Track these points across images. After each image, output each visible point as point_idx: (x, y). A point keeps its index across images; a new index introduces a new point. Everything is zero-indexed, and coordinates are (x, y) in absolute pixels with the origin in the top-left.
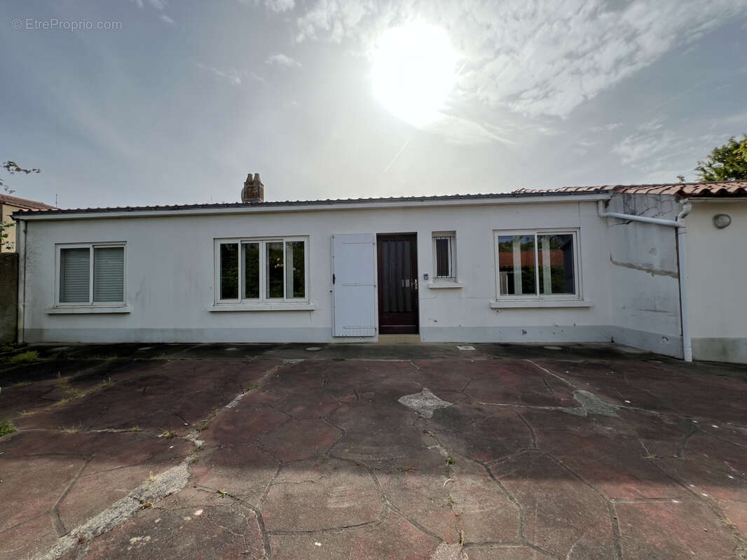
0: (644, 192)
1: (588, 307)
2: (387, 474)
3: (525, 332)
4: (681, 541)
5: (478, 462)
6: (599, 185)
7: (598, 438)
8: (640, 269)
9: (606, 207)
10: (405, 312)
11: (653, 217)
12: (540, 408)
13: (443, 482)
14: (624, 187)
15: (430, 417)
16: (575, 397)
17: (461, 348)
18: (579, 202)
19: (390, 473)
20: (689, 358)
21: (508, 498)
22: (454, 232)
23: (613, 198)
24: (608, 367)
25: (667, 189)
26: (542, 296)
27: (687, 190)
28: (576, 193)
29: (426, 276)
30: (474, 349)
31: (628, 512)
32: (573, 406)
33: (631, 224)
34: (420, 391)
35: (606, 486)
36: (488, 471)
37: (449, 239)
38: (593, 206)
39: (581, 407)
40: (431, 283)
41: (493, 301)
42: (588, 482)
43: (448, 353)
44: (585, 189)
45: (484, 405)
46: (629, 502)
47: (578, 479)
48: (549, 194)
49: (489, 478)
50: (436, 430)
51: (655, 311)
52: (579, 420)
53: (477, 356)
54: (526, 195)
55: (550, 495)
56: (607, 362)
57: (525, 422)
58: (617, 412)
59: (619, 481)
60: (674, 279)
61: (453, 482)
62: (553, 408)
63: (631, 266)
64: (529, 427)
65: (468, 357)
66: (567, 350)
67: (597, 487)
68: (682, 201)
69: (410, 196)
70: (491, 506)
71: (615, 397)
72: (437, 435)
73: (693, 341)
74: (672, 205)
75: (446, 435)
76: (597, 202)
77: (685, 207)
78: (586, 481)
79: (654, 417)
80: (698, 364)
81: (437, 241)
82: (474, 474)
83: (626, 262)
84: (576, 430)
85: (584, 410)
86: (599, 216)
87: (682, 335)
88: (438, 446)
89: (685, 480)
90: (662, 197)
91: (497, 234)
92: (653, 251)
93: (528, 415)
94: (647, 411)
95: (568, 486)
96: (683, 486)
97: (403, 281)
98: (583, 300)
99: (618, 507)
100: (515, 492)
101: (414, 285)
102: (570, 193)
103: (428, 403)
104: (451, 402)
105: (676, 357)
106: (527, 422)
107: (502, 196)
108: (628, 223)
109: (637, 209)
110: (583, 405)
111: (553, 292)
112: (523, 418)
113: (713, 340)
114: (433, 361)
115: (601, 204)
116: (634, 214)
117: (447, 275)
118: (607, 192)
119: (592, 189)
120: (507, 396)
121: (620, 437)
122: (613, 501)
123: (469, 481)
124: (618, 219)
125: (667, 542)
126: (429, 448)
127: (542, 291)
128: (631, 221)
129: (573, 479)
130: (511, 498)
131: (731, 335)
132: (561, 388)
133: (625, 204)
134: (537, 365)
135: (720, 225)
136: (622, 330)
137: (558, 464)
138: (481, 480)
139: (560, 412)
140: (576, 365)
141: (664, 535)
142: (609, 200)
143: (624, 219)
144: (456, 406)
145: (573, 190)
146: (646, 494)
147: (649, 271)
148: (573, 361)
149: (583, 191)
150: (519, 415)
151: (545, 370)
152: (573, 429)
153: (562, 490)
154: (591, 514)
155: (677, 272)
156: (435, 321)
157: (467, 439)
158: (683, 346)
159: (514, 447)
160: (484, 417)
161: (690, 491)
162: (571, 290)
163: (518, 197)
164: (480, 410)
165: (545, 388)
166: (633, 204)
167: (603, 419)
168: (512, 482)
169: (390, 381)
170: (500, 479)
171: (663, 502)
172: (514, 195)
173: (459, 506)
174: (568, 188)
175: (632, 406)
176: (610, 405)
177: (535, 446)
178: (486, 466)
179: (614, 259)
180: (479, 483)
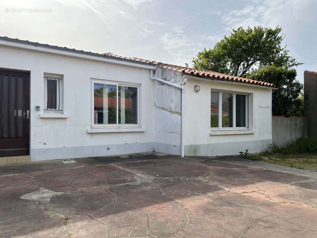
0: (170, 68)
1: (143, 132)
2: (23, 235)
3: (108, 149)
4: (170, 217)
5: (84, 215)
6: (151, 60)
7: (144, 192)
8: (167, 110)
9: (154, 74)
10: (17, 137)
11: (173, 83)
12: (117, 185)
13: (63, 229)
14: (162, 64)
15: (49, 202)
16: (135, 178)
17: (65, 162)
18: (141, 68)
19: (25, 234)
20: (183, 156)
21: (102, 224)
22: (62, 76)
23: (157, 69)
24: (151, 163)
25: (179, 69)
26: (120, 125)
27: (186, 71)
28: (140, 62)
29: (38, 108)
30: (75, 162)
31: (153, 214)
32: (134, 181)
33: (164, 85)
34: (37, 190)
35: (146, 208)
36: (90, 217)
37: (57, 80)
38: (148, 72)
39: (137, 181)
40: (42, 113)
41: (89, 128)
42: (139, 209)
43: (56, 166)
44: (145, 61)
45: (85, 190)
46: (154, 211)
47: (135, 209)
48: (125, 60)
49: (91, 219)
50: (54, 207)
51: (172, 133)
52: (136, 187)
53: (77, 165)
54: (112, 57)
55: (122, 218)
56: (150, 160)
57: (109, 193)
58: (153, 181)
59: (151, 205)
60: (179, 116)
61: (70, 226)
62: (124, 184)
63: (163, 109)
64: (112, 194)
65: (71, 167)
66: (131, 157)
67: (142, 210)
68: (184, 76)
69: (25, 40)
70: (93, 230)
71: (152, 175)
72: (55, 210)
73: (185, 146)
74: (180, 77)
75: (62, 208)
76: (150, 70)
77: (185, 79)
78: (138, 209)
79: (167, 180)
80: (186, 158)
81: (48, 81)
82: (82, 220)
83: (161, 106)
84: (134, 191)
85: (139, 182)
86: (150, 78)
87: (181, 144)
88: (57, 214)
89: (174, 199)
90: (177, 72)
91: (94, 81)
92: (172, 101)
93: (111, 190)
94: (164, 178)
95: (130, 213)
96: (174, 201)
97: (15, 111)
98: (141, 128)
99: (150, 214)
100: (105, 221)
101: (26, 115)
102: (137, 62)
103: (45, 195)
104: (62, 192)
105: (179, 156)
106: (110, 192)
107: (97, 55)
108: (163, 85)
109: (167, 77)
110: (138, 180)
111: (126, 123)
112: (109, 191)
113: (192, 146)
114: (44, 172)
115: (152, 72)
116: (165, 80)
117: (55, 108)
118: (155, 65)
119: (148, 62)
120: (98, 183)
121: (153, 190)
122: (148, 213)
123: (79, 224)
124: (159, 81)
125: (166, 219)
126: (51, 216)
127: (120, 123)
128: (164, 84)
129: (133, 210)
130: (103, 224)
131: (198, 143)
132: (128, 174)
133: (162, 74)
134: (116, 166)
135: (196, 90)
136: (158, 144)
137: (126, 206)
138: (87, 222)
139: (128, 185)
140: (136, 163)
141: (165, 217)
142: (155, 70)
143: (161, 82)
144: (66, 193)
145: (139, 60)
146: (161, 207)
147: (170, 111)
148: (135, 162)
149: (144, 62)
150: (106, 190)
151: (120, 168)
152: (133, 191)
153: (128, 214)
154: (139, 219)
155: (181, 112)
156: (45, 144)
157: (76, 207)
158: (181, 150)
159: (104, 204)
160: (86, 195)
161: (176, 202)
162: (135, 122)
163: (107, 58)
164: (82, 192)
165: (120, 176)
166: (165, 75)
167: (146, 184)
168: (103, 218)
169: (10, 188)
170: (97, 218)
171: (166, 208)
172: (105, 56)
173: (75, 235)
174: (136, 58)
175: (159, 177)
176: (150, 178)
177: (115, 202)
178: (89, 216)
179: (156, 105)
180: (85, 223)
